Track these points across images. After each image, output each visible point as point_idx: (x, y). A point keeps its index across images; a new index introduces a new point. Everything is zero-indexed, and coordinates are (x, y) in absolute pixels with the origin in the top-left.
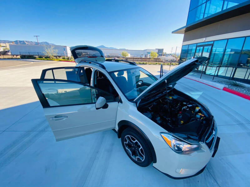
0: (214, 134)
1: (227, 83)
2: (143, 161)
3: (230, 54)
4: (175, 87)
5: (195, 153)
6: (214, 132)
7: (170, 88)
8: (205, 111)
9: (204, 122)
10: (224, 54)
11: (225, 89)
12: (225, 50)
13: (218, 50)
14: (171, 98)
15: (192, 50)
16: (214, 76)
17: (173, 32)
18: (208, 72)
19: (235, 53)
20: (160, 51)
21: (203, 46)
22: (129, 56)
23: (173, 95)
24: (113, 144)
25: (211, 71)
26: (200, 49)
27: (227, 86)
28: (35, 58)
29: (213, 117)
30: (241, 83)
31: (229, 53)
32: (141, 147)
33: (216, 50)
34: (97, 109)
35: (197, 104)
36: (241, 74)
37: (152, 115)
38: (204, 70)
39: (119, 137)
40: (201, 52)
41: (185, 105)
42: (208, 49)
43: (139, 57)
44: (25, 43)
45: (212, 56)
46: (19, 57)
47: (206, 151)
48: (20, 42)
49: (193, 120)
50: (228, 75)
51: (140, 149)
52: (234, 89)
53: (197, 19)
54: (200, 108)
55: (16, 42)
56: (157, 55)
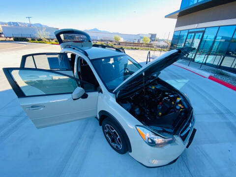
0: (190, 126)
1: (213, 72)
2: (121, 148)
3: (220, 42)
4: (159, 77)
5: (169, 146)
6: (191, 124)
7: (154, 77)
8: (186, 102)
9: (183, 114)
10: (214, 42)
11: (210, 78)
12: (216, 37)
13: (209, 37)
14: (153, 88)
15: (183, 36)
16: (202, 64)
17: (166, 17)
18: (197, 60)
19: (226, 41)
20: (153, 37)
21: (195, 32)
22: (122, 40)
23: (157, 85)
24: (95, 131)
25: (200, 58)
26: (191, 36)
27: (213, 75)
28: (27, 41)
29: (192, 108)
30: (227, 72)
31: (219, 40)
32: (119, 137)
33: (207, 37)
34: (74, 100)
35: (179, 95)
36: (228, 62)
37: (131, 106)
38: (193, 58)
39: (100, 125)
40: (192, 38)
41: (167, 96)
42: (200, 35)
43: (132, 42)
44: (19, 25)
45: (203, 43)
46: (12, 39)
47: (179, 144)
48: (14, 23)
49: (172, 112)
50: (216, 63)
51: (118, 138)
52: (220, 77)
53: (191, 4)
54: (180, 99)
55: (10, 23)
56: (150, 40)
